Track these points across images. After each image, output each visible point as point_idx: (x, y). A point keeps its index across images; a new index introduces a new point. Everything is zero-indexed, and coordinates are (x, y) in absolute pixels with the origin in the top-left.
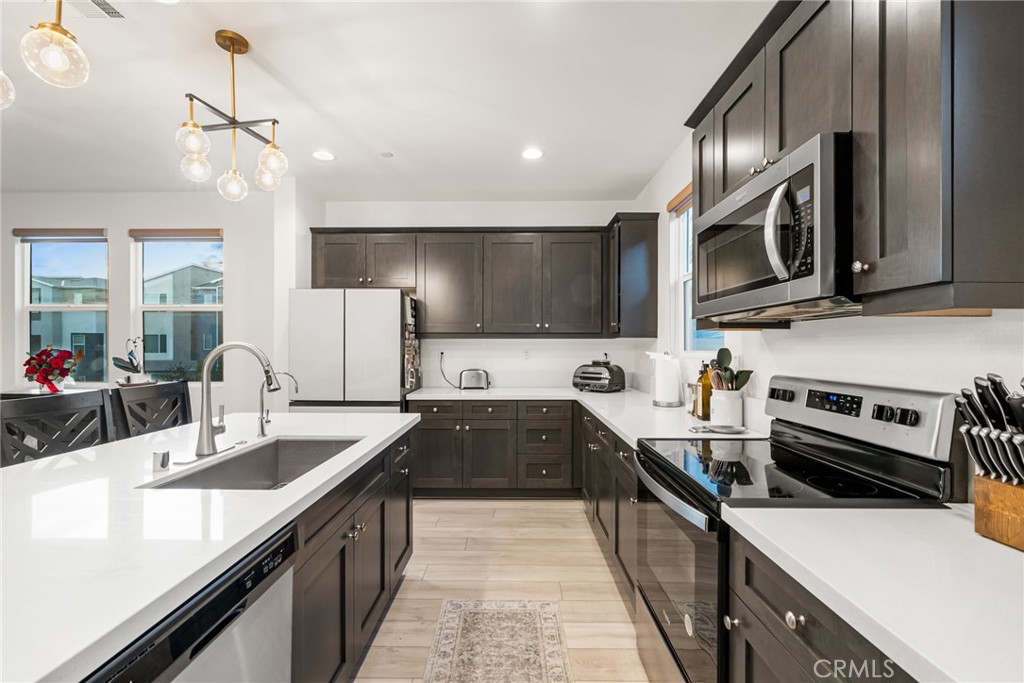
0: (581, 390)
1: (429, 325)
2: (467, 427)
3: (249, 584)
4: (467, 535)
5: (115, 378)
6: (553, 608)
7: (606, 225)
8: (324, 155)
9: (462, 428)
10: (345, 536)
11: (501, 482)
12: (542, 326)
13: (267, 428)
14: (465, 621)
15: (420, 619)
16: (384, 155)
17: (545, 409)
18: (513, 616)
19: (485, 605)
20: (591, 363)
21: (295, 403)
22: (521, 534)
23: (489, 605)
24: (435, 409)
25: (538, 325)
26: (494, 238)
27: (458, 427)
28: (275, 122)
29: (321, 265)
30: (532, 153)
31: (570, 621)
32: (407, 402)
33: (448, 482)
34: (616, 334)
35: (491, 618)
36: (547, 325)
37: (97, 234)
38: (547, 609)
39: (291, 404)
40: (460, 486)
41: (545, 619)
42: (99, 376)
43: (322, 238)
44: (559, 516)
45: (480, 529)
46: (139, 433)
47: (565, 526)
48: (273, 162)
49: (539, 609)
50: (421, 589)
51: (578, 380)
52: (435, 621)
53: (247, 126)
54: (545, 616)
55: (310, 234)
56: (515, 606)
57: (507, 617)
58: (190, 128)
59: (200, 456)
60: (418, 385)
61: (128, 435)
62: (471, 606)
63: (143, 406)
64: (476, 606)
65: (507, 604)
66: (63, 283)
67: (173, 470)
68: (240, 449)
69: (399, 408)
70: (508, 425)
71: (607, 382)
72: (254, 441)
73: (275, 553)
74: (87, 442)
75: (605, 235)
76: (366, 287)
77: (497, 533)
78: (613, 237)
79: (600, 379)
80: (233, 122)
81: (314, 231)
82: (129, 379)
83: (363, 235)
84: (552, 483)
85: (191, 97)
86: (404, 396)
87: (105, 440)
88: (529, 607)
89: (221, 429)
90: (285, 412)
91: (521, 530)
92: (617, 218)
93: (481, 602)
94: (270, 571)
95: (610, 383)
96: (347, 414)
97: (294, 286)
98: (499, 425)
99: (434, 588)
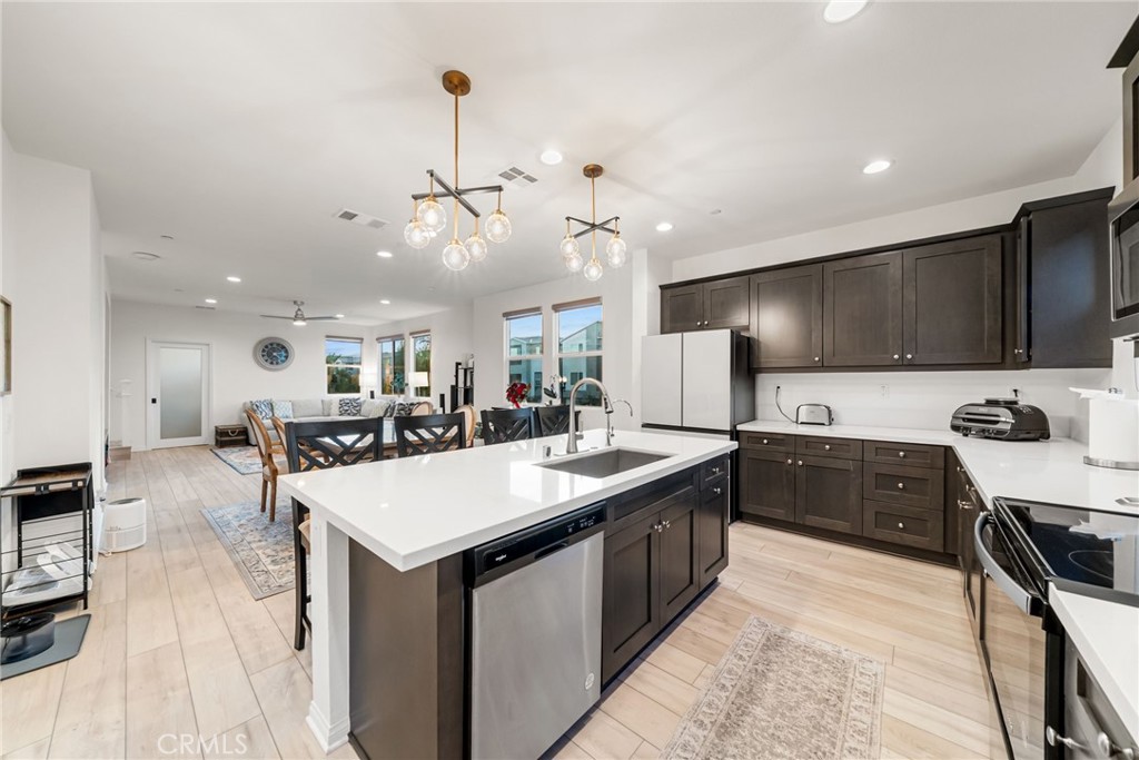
0: (966, 435)
1: (763, 360)
2: (800, 462)
3: (570, 530)
4: (791, 568)
5: (545, 401)
6: (875, 668)
7: (1010, 222)
8: (664, 227)
9: (795, 463)
10: (652, 527)
11: (841, 526)
12: (902, 357)
13: (612, 440)
14: (768, 639)
15: (725, 621)
16: (713, 213)
17: (902, 454)
18: (823, 655)
19: (792, 634)
20: (983, 402)
21: (646, 426)
22: (858, 584)
23: (799, 635)
24: (765, 441)
25: (896, 356)
26: (837, 265)
27: (790, 461)
28: (617, 218)
29: (667, 313)
30: (878, 166)
31: (894, 688)
32: (738, 432)
33: (780, 513)
34: (1027, 363)
35: (796, 647)
36: (909, 356)
37: (537, 310)
38: (867, 665)
39: (643, 426)
40: (792, 520)
41: (862, 673)
42: (537, 399)
43: (668, 292)
44: (920, 580)
45: (807, 566)
46: (547, 435)
47: (923, 593)
48: (616, 248)
49: (855, 661)
50: (732, 598)
51: (961, 423)
52: (739, 629)
53: (602, 226)
54: (861, 670)
55: (659, 291)
56: (828, 648)
57: (815, 653)
58: (568, 239)
59: (568, 452)
60: (753, 417)
61: (542, 436)
62: (778, 630)
63: (549, 419)
64: (783, 632)
65: (819, 643)
66: (531, 341)
67: (553, 459)
68: (592, 452)
69: (729, 437)
70: (851, 466)
71: (1009, 427)
72: (602, 447)
73: (589, 517)
74: (522, 438)
75: (1008, 236)
76: (703, 329)
77: (826, 575)
78: (1020, 237)
79: (997, 422)
80: (593, 226)
81: (663, 288)
82: (551, 402)
83: (701, 285)
84: (910, 539)
85: (568, 219)
86: (735, 427)
87: (530, 437)
88: (845, 655)
89: (581, 437)
90: (636, 431)
91: (858, 580)
92: (1026, 210)
93: (790, 631)
94: (585, 528)
95: (1011, 430)
96: (685, 438)
97: (646, 334)
98: (839, 464)
99: (744, 602)
